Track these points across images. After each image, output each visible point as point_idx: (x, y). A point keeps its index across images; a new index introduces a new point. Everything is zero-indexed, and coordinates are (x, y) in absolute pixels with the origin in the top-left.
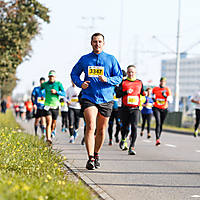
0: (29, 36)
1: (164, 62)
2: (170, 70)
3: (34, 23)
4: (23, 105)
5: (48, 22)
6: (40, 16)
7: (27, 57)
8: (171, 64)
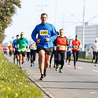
0: (11, 14)
1: (77, 27)
2: (80, 31)
3: (13, 8)
4: (7, 48)
5: (20, 7)
6: (16, 5)
7: (10, 25)
8: (80, 28)
